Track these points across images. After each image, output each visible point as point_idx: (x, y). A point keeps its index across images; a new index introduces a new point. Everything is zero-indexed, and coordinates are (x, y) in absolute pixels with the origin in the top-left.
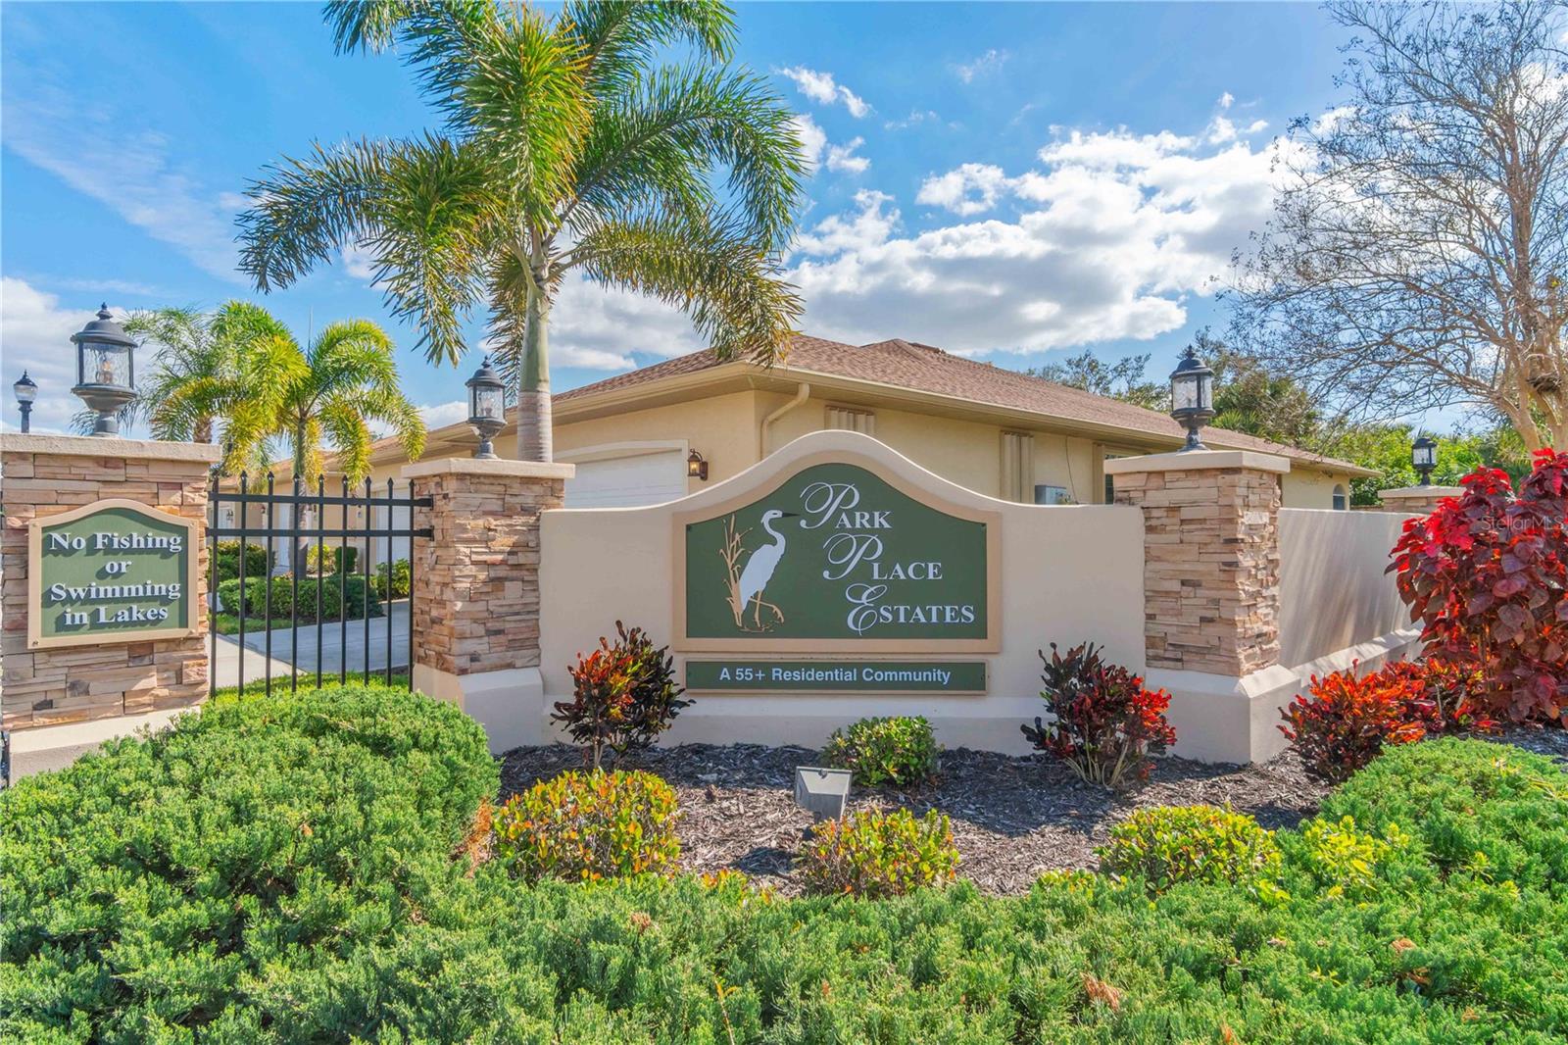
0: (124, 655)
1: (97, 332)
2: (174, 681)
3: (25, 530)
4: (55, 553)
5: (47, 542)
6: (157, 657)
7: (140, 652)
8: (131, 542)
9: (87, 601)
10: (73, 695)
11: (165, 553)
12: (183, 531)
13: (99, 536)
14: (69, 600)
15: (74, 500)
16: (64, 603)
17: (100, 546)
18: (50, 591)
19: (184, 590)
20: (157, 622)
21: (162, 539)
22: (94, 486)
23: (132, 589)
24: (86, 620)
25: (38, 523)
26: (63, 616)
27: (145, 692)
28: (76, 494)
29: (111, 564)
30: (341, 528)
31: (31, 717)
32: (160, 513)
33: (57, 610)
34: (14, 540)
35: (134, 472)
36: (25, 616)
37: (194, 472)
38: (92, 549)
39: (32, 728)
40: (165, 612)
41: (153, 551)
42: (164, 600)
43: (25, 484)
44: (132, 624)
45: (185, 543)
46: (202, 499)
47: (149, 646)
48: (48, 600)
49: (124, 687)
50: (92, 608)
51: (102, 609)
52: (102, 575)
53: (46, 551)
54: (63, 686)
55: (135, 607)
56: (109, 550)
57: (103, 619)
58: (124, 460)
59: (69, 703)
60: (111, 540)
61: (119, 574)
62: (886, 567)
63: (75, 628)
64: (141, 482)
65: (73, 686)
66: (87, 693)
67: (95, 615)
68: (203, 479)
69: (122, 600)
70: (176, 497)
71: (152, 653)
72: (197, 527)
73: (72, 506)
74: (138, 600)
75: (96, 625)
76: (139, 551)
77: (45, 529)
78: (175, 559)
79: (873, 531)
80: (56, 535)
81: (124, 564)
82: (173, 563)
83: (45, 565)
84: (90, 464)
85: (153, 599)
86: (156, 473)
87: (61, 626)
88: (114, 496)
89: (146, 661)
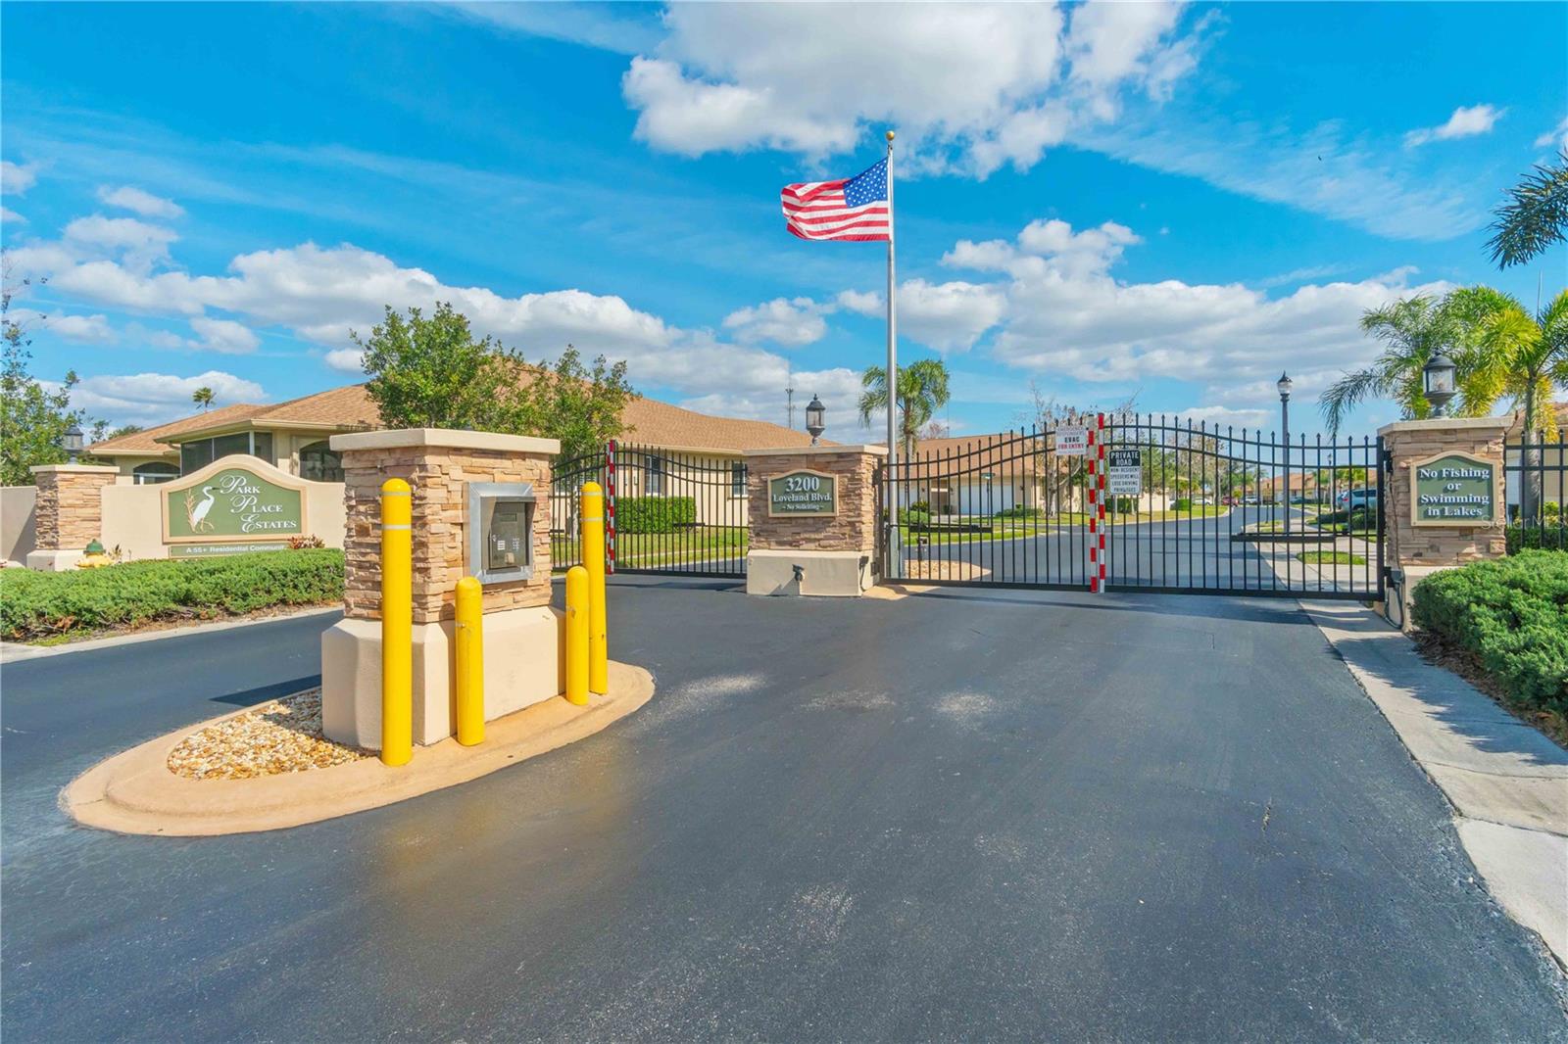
0: (1457, 533)
1: (1434, 364)
2: (1485, 550)
3: (1408, 468)
4: (1422, 479)
5: (1419, 473)
6: (1475, 536)
7: (1466, 533)
8: (1460, 473)
9: (1439, 503)
10: (1432, 551)
11: (1480, 479)
12: (1490, 467)
13: (1444, 470)
14: (1430, 503)
15: (1429, 452)
16: (1427, 504)
17: (1444, 475)
18: (1420, 498)
19: (1491, 500)
20: (1475, 517)
21: (1478, 472)
22: (1440, 445)
23: (1461, 498)
24: (1438, 514)
25: (1414, 464)
26: (1427, 511)
27: (1469, 554)
28: (1431, 449)
29: (1450, 486)
30: (1558, 465)
31: (1412, 560)
32: (1476, 457)
33: (1424, 508)
34: (1403, 473)
35: (1461, 436)
36: (1409, 509)
37: (1495, 433)
38: (1440, 477)
39: (1413, 565)
40: (1480, 512)
41: (1473, 478)
42: (1479, 505)
43: (1406, 446)
44: (1461, 517)
45: (1491, 474)
46: (1500, 448)
47: (1471, 529)
48: (1420, 502)
49: (1457, 550)
50: (1441, 507)
51: (1446, 508)
52: (1446, 491)
53: (1418, 478)
54: (1427, 546)
55: (1463, 508)
56: (1449, 478)
57: (1447, 514)
58: (1455, 430)
59: (1430, 555)
60: (1450, 473)
61: (1454, 491)
62: (258, 506)
63: (1433, 517)
64: (1464, 441)
65: (1432, 547)
66: (1438, 551)
67: (1443, 511)
68: (1500, 437)
69: (1456, 504)
70: (1485, 449)
71: (1472, 534)
72: (1498, 465)
73: (1430, 456)
74: (1464, 504)
75: (1443, 516)
76: (1465, 478)
77: (1418, 468)
78: (1485, 483)
79: (253, 494)
80: (1423, 471)
81: (1457, 485)
82: (1484, 485)
83: (1418, 485)
84: (1438, 434)
85: (1473, 504)
86: (1473, 436)
87: (1426, 516)
88: (1452, 449)
89: (1469, 538)
